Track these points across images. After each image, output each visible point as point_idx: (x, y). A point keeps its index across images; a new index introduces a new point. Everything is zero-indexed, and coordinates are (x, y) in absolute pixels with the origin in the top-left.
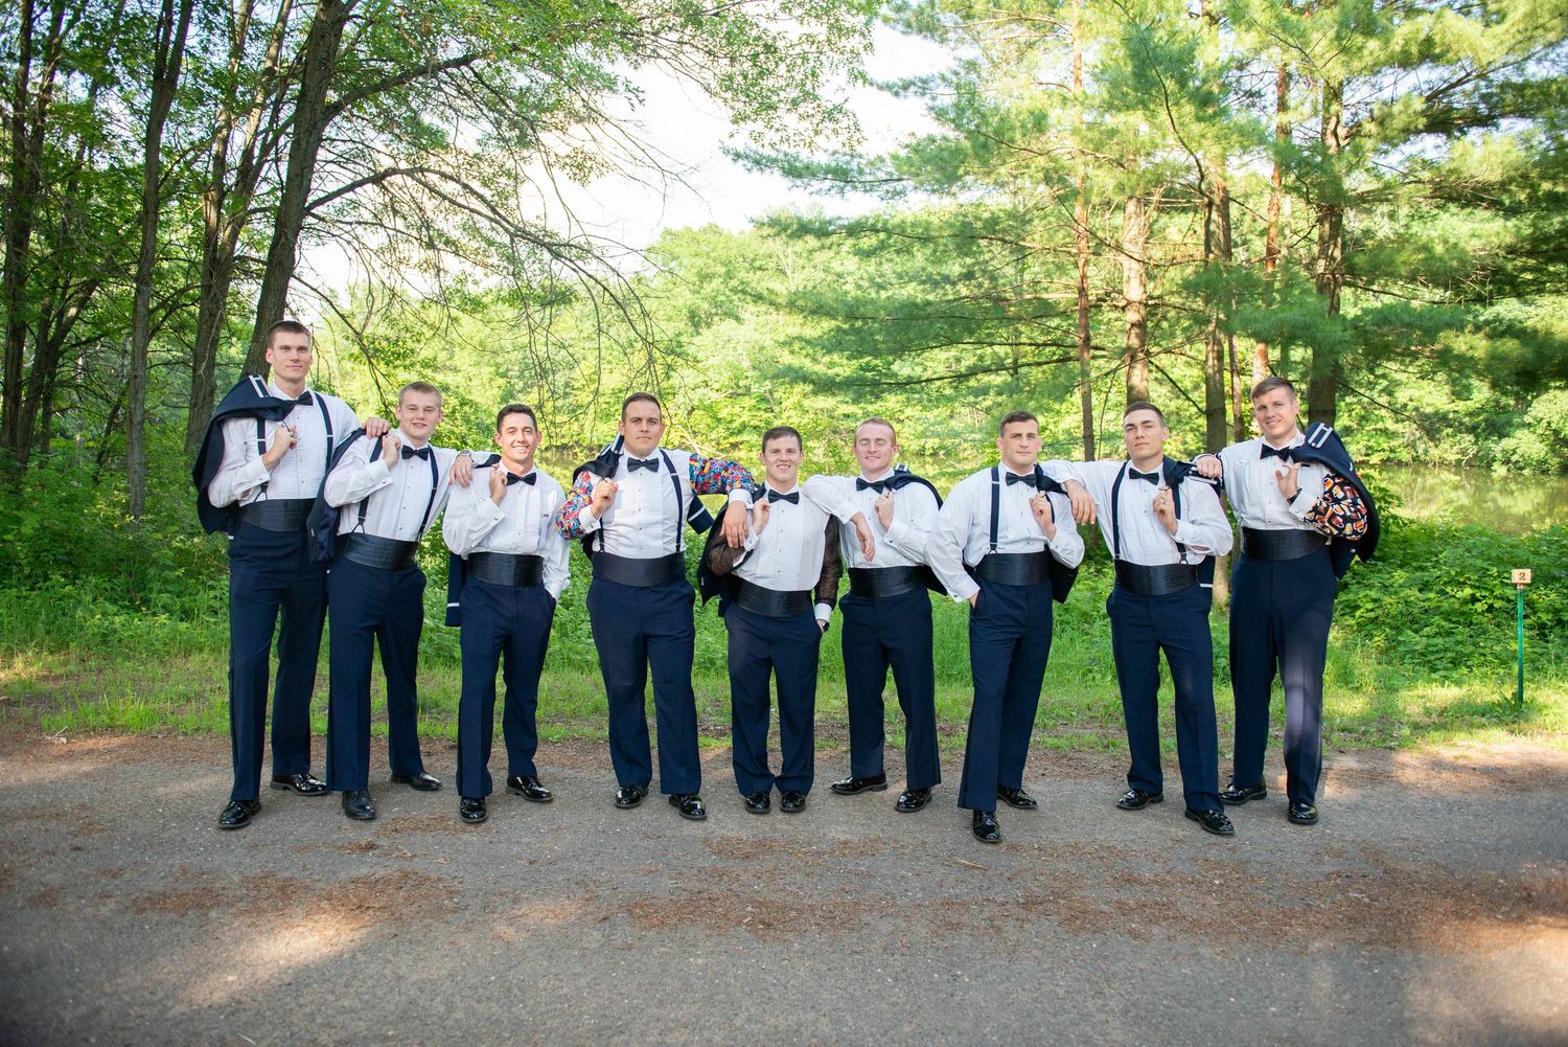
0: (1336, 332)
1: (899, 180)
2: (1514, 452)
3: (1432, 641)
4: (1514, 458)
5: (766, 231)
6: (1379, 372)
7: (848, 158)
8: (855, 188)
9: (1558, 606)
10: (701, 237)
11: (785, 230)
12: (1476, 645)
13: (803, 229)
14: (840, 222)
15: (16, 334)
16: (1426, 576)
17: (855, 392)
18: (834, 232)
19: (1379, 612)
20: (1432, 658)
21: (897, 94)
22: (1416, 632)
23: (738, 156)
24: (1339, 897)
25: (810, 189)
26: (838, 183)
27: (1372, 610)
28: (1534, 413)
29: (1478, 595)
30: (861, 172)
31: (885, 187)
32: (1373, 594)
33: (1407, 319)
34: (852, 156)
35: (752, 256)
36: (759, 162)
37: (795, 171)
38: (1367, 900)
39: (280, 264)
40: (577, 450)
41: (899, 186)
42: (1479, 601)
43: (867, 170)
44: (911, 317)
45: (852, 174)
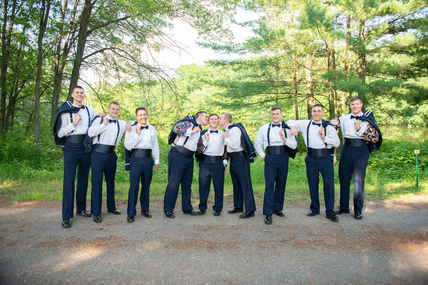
0: (365, 88)
1: (244, 49)
2: (414, 121)
3: (392, 171)
4: (414, 123)
5: (208, 64)
6: (376, 99)
7: (230, 44)
8: (232, 52)
9: (427, 161)
10: (190, 67)
11: (213, 64)
12: (405, 172)
13: (218, 63)
14: (228, 61)
15: (4, 95)
16: (390, 154)
17: (233, 108)
18: (227, 64)
19: (378, 164)
20: (393, 176)
21: (243, 26)
22: (388, 169)
23: (200, 44)
24: (369, 238)
25: (220, 53)
26: (228, 51)
27: (375, 164)
28: (419, 111)
29: (405, 159)
30: (234, 48)
31: (240, 51)
32: (376, 159)
33: (384, 84)
34: (231, 43)
35: (204, 72)
36: (206, 46)
37: (216, 48)
38: (377, 239)
39: (75, 74)
40: (158, 125)
41: (244, 51)
42: (405, 160)
43: (235, 47)
44: (248, 86)
45: (231, 48)
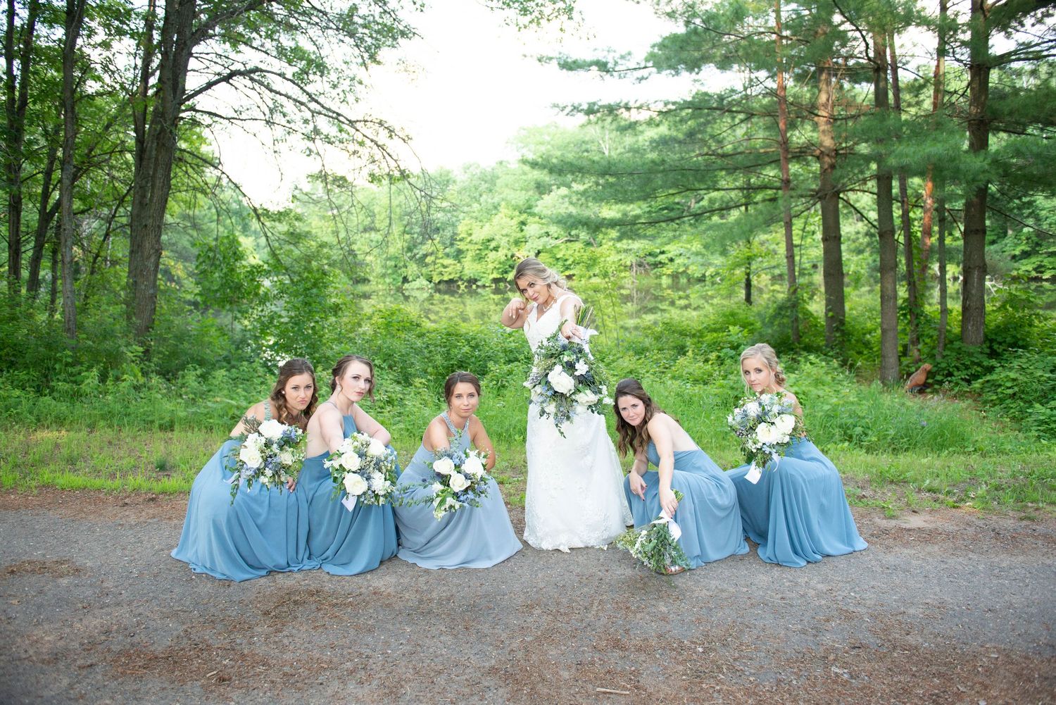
1: (644, 68)
6: (1024, 200)
7: (605, 53)
8: (613, 76)
14: (603, 103)
17: (619, 231)
18: (598, 111)
19: (1016, 389)
26: (600, 73)
27: (1010, 388)
30: (616, 64)
31: (635, 74)
32: (1012, 375)
34: (609, 52)
35: (579, 142)
37: (568, 66)
40: (460, 283)
41: (644, 73)
43: (620, 62)
44: (650, 171)
45: (610, 66)
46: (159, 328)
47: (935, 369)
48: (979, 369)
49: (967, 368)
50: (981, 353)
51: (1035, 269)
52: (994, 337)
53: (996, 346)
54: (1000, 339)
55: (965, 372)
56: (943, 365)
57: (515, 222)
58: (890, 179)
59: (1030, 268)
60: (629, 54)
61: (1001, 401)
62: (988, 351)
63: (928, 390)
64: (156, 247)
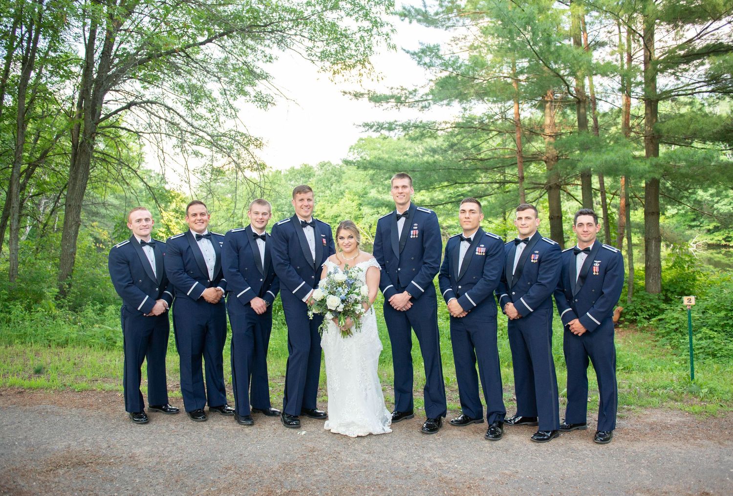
1: (426, 100)
3: (701, 342)
5: (362, 129)
7: (399, 91)
8: (405, 106)
11: (371, 128)
14: (399, 123)
18: (395, 129)
19: (678, 325)
23: (345, 93)
25: (382, 108)
26: (396, 104)
27: (673, 324)
30: (407, 97)
31: (421, 105)
32: (676, 315)
34: (402, 90)
36: (357, 95)
37: (377, 99)
41: (426, 103)
43: (409, 96)
44: (427, 169)
45: (403, 99)
46: (76, 276)
47: (626, 310)
48: (656, 311)
49: (648, 310)
50: (659, 299)
51: (724, 239)
52: (668, 288)
53: (669, 295)
54: (672, 289)
55: (647, 313)
56: (631, 308)
57: (355, 203)
58: (590, 176)
59: (720, 238)
60: (415, 91)
61: (668, 333)
62: (663, 297)
63: (621, 326)
64: (77, 220)
